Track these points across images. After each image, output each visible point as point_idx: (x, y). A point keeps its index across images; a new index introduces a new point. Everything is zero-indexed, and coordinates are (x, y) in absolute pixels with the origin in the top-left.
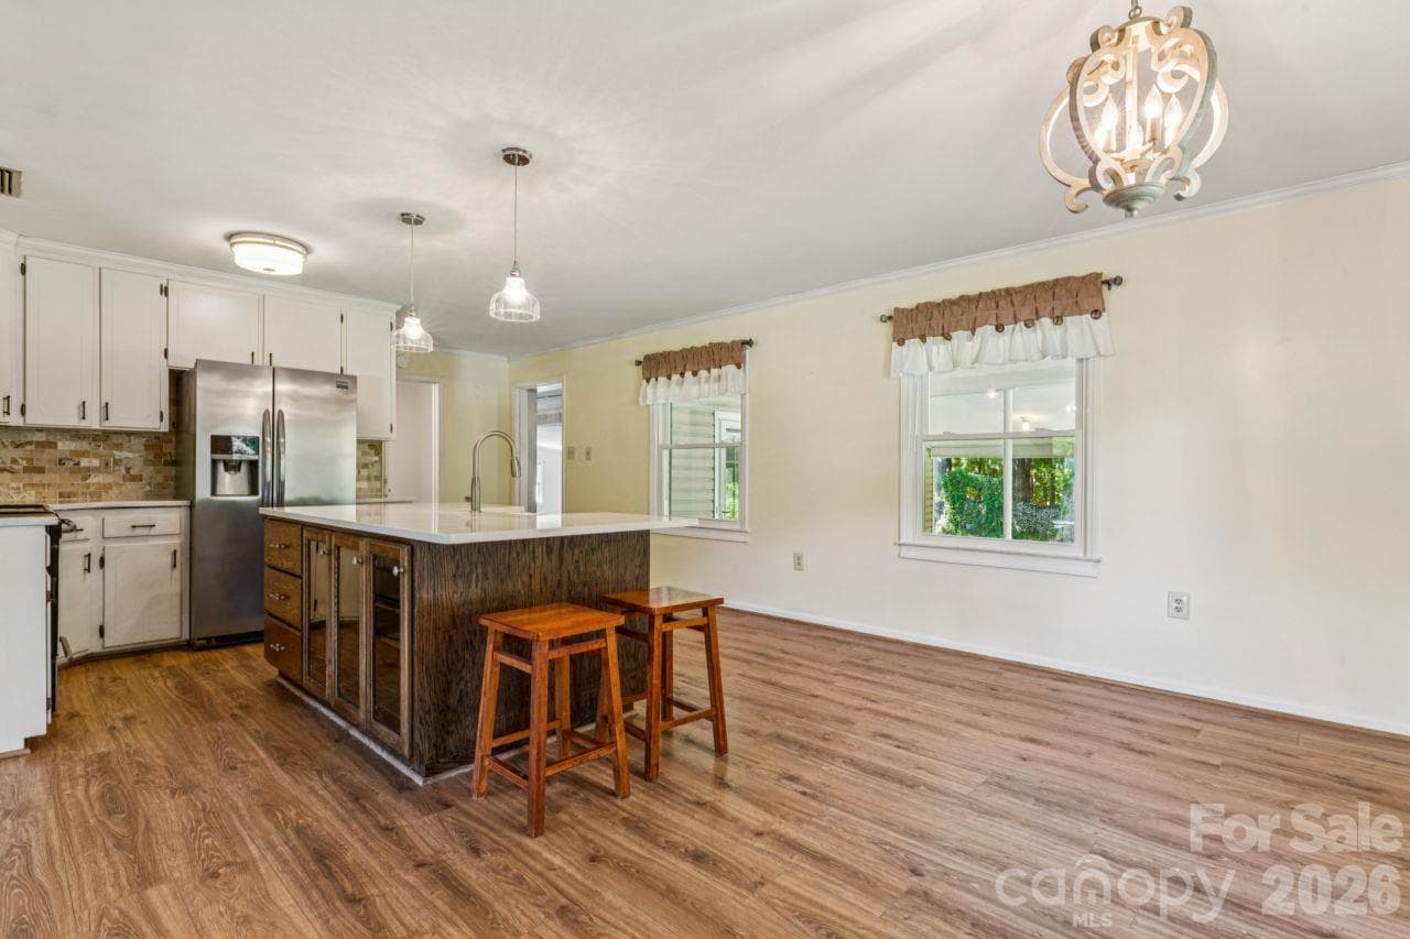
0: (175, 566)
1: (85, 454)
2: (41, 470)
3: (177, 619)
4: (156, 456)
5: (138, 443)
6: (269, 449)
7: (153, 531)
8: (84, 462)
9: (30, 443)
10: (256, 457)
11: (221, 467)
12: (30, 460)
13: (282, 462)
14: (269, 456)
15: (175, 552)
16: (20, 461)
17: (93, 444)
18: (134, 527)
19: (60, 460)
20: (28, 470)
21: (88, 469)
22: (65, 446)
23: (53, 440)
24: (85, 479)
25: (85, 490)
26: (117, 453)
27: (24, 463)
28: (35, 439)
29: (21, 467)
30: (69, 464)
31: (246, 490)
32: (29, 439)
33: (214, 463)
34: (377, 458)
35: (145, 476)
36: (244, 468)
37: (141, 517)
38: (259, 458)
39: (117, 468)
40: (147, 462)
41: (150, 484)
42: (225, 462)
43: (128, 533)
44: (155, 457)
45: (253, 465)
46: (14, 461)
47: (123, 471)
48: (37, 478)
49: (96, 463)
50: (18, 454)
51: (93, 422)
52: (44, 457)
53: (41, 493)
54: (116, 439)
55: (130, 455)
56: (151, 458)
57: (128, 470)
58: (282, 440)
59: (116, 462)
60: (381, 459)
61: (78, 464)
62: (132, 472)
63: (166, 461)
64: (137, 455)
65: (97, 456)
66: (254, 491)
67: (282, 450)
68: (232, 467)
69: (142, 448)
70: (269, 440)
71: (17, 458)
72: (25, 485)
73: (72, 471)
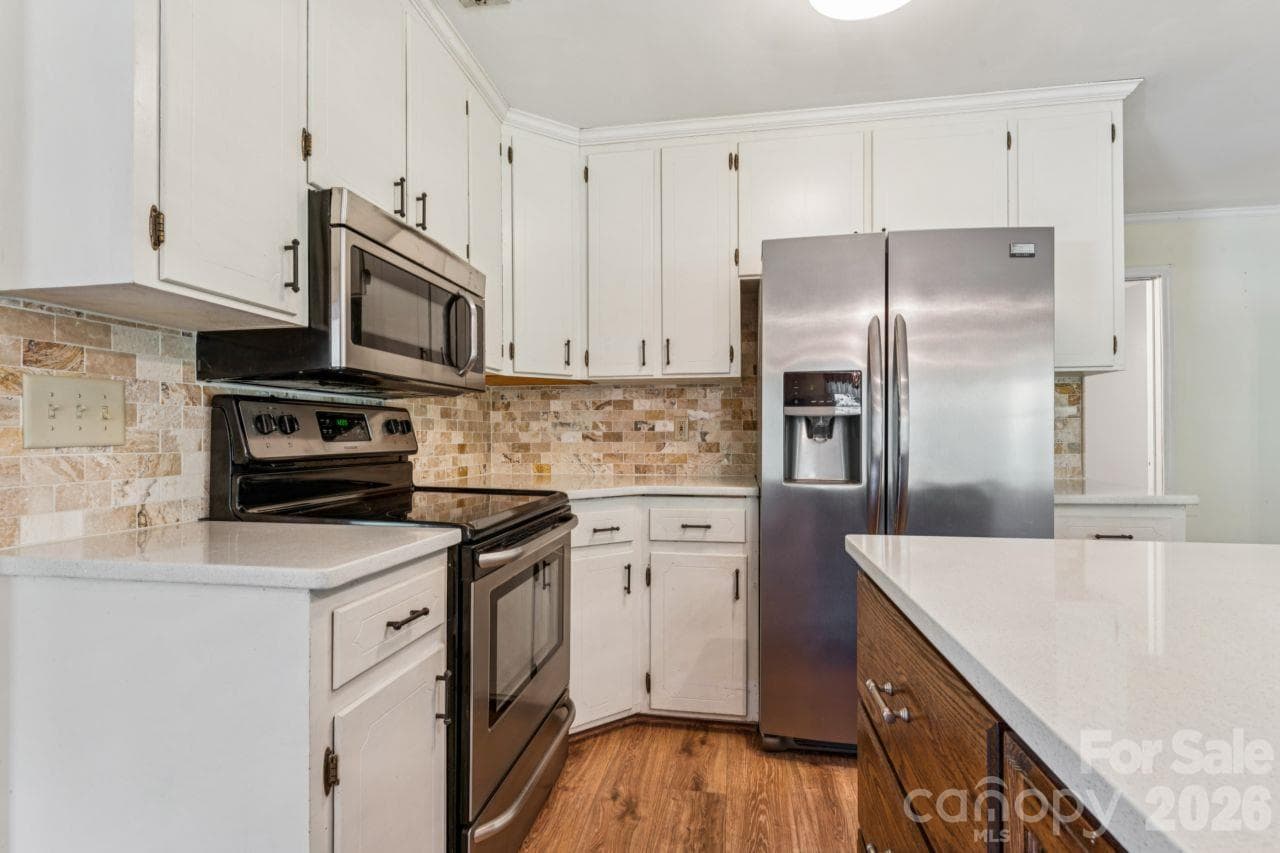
0: (737, 597)
1: (659, 415)
2: (618, 437)
3: (741, 684)
4: (735, 415)
5: (714, 398)
6: (879, 397)
7: (710, 535)
8: (660, 426)
9: (608, 403)
10: (857, 411)
11: (802, 430)
12: (608, 425)
13: (904, 420)
14: (879, 410)
15: (737, 572)
16: (600, 425)
17: (668, 401)
18: (684, 526)
19: (636, 423)
20: (608, 437)
21: (662, 435)
22: (642, 405)
23: (629, 398)
24: (660, 447)
25: (660, 463)
26: (691, 412)
27: (604, 428)
28: (613, 398)
29: (600, 433)
30: (645, 429)
31: (842, 475)
32: (607, 399)
33: (790, 422)
34: (1073, 410)
35: (722, 444)
36: (838, 430)
37: (695, 511)
38: (862, 411)
39: (692, 433)
40: (725, 425)
41: (727, 456)
42: (808, 420)
43: (678, 534)
44: (733, 417)
45: (852, 422)
46: (595, 426)
47: (699, 439)
48: (615, 447)
49: (670, 427)
50: (599, 416)
51: (655, 370)
52: (622, 421)
53: (618, 466)
54: (690, 394)
55: (706, 415)
56: (729, 418)
57: (704, 435)
58: (902, 380)
59: (692, 425)
60: (1081, 411)
61: (653, 429)
62: (708, 438)
63: (746, 423)
64: (713, 415)
65: (672, 417)
66: (853, 476)
67: (903, 397)
68: (820, 430)
69: (719, 405)
70: (878, 380)
71: (597, 421)
72: (605, 456)
73: (648, 439)
